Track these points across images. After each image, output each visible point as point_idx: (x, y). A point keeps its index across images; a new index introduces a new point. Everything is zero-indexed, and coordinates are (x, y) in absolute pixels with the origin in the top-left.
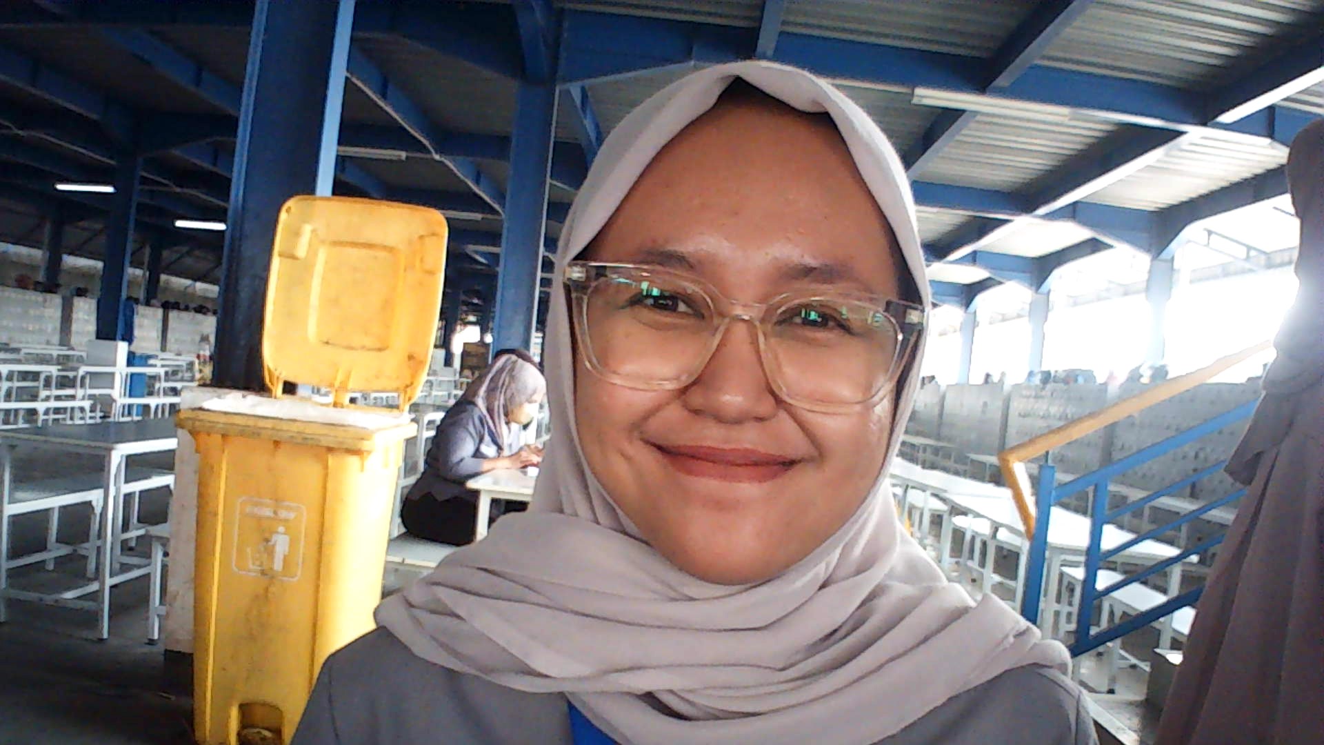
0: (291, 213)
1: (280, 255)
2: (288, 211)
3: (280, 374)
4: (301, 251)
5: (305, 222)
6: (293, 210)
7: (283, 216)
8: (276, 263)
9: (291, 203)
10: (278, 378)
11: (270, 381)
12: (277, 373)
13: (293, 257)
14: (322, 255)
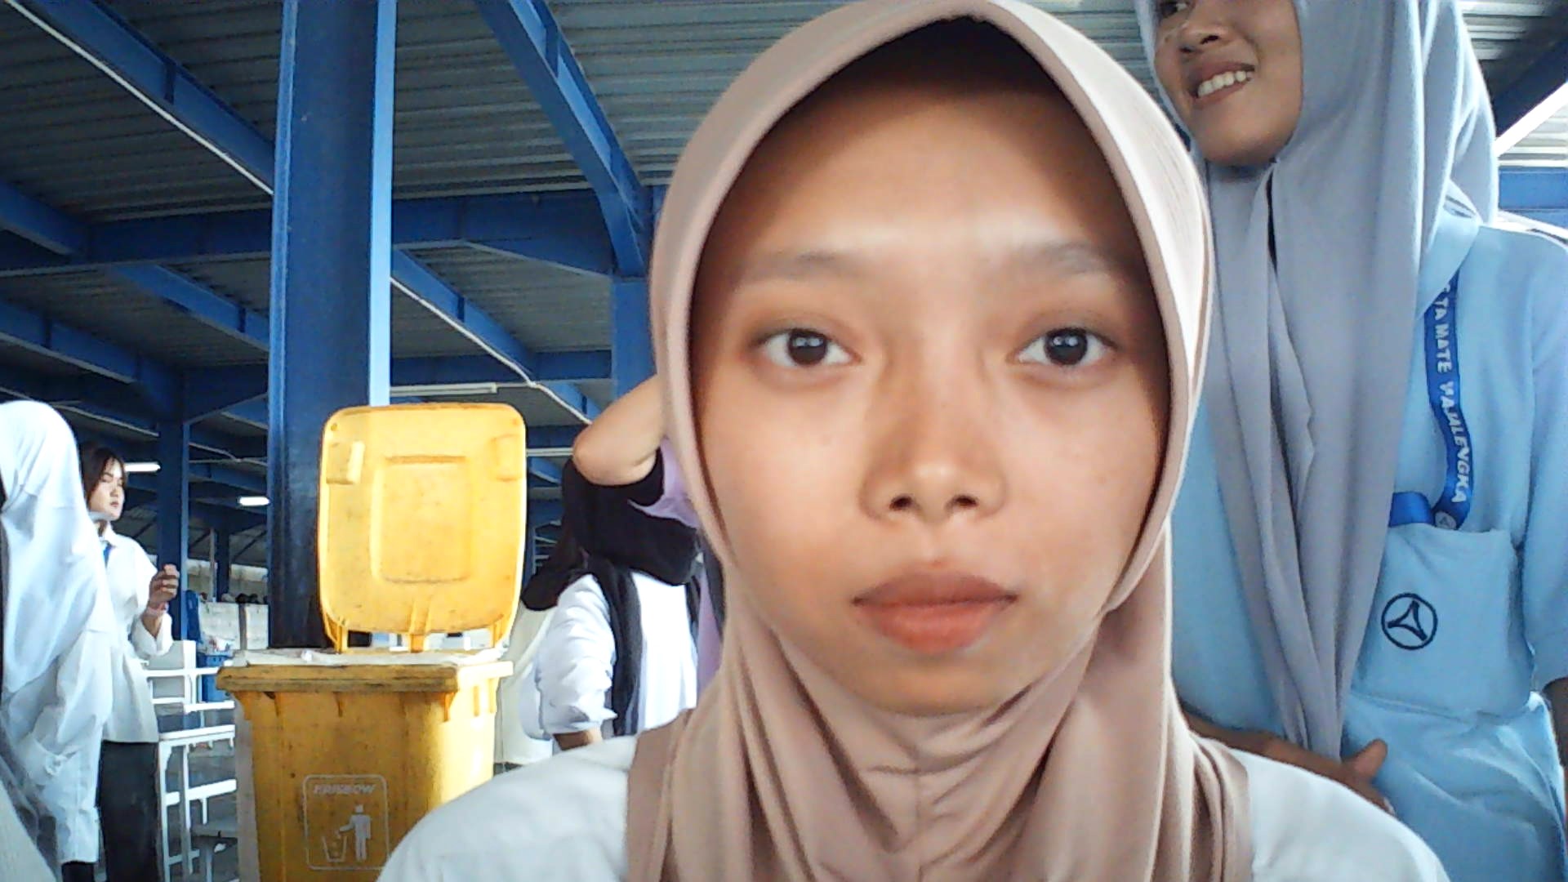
0: (338, 430)
1: (328, 482)
2: (334, 428)
3: (343, 623)
4: (354, 474)
5: (356, 440)
6: (339, 427)
7: (329, 436)
8: (325, 492)
9: (334, 419)
10: (341, 628)
11: (333, 632)
12: (339, 623)
13: (346, 482)
14: (379, 476)
